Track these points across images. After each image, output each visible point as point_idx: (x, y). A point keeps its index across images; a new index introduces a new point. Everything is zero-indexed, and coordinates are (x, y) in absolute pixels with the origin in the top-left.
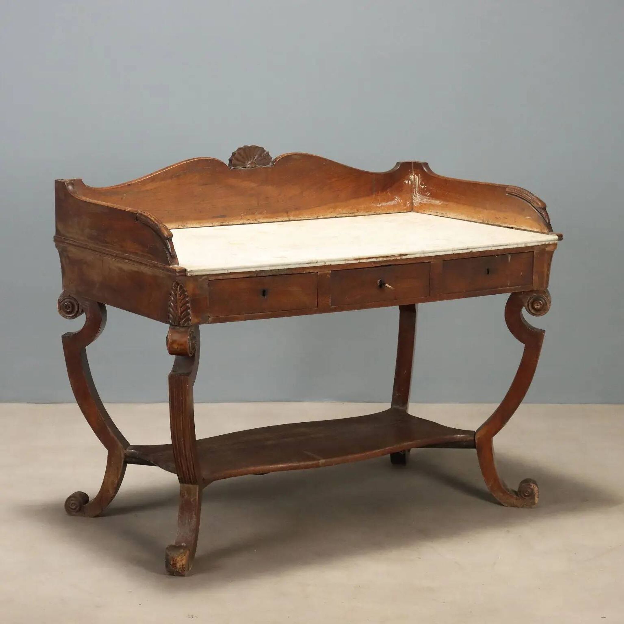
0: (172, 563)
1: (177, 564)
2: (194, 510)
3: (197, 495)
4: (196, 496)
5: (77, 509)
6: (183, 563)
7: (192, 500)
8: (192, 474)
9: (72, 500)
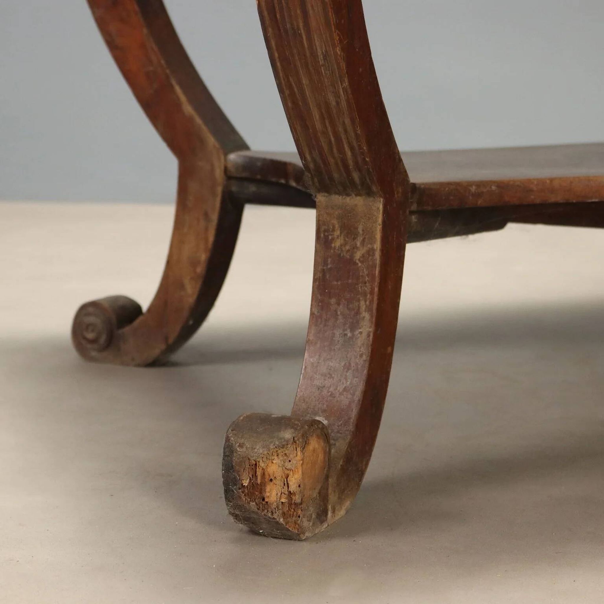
0: (246, 483)
1: (268, 488)
2: (365, 295)
3: (378, 236)
4: (372, 239)
5: (103, 339)
6: (291, 483)
7: (358, 255)
8: (352, 148)
9: (89, 314)
